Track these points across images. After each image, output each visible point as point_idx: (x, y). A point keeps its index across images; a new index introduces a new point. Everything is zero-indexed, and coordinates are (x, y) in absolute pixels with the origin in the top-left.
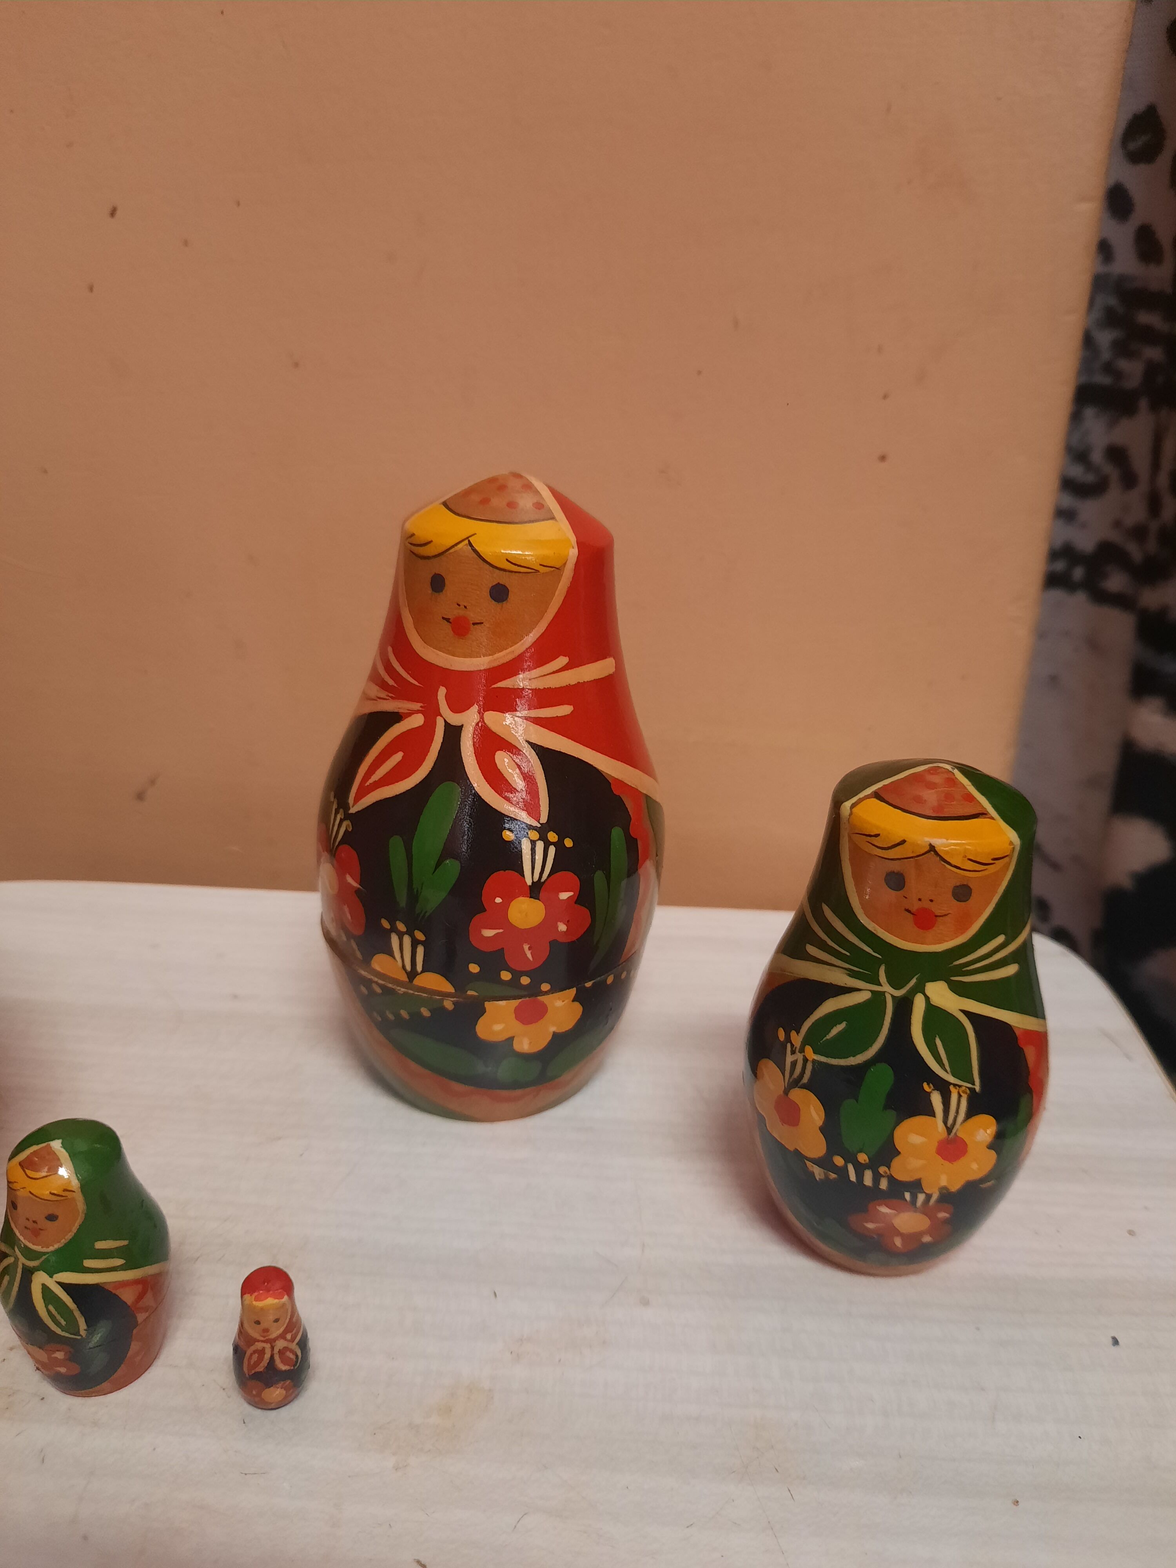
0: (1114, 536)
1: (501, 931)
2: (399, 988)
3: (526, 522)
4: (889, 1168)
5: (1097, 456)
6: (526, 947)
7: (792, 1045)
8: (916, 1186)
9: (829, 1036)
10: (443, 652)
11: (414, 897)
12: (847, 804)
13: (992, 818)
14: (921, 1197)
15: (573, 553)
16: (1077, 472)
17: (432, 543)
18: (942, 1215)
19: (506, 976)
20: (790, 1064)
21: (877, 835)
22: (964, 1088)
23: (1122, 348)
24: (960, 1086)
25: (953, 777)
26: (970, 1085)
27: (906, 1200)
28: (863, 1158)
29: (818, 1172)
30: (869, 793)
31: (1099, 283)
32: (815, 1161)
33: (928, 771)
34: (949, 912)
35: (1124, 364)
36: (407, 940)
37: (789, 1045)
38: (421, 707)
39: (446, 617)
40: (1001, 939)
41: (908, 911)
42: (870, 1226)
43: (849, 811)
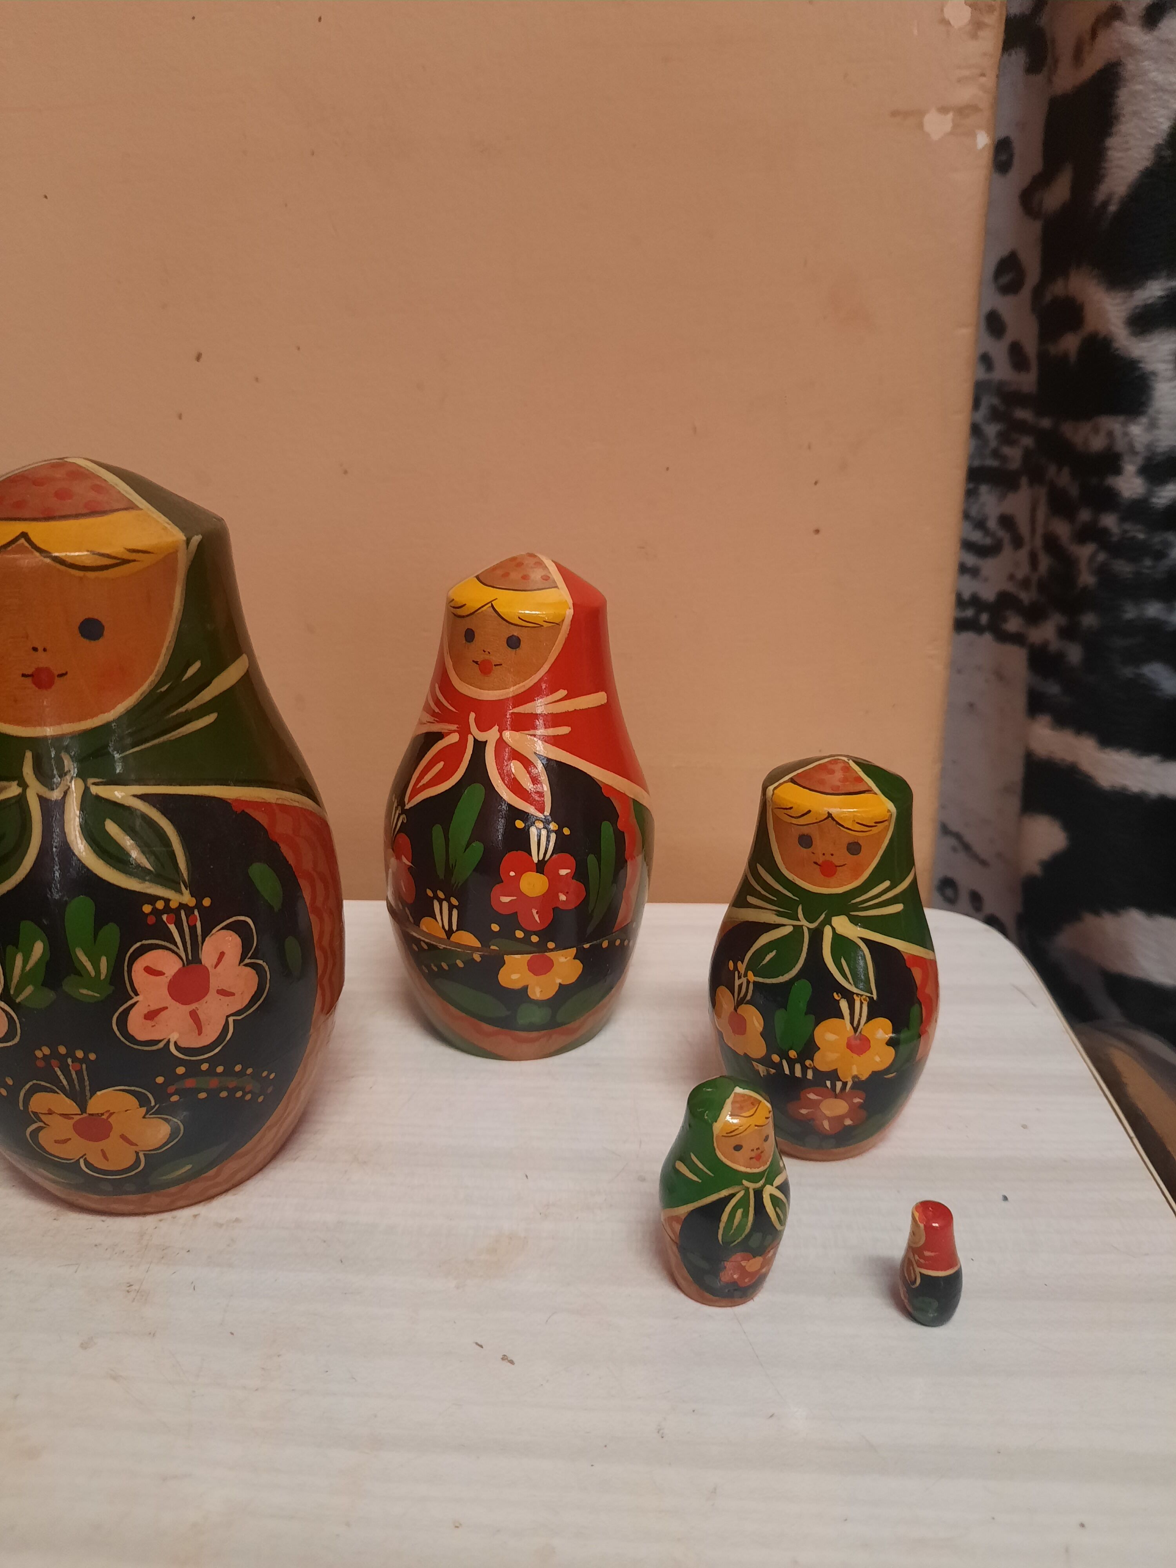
0: (1010, 587)
1: (515, 898)
2: (440, 945)
3: (535, 590)
4: (813, 1061)
5: (992, 524)
6: (534, 911)
7: (739, 972)
8: (833, 1075)
9: (765, 962)
10: (473, 686)
11: (449, 870)
12: (771, 788)
13: (875, 794)
14: (839, 1085)
15: (570, 612)
16: (976, 536)
17: (466, 606)
18: (857, 1100)
19: (519, 934)
20: (738, 987)
21: (791, 808)
22: (864, 997)
23: (1005, 438)
24: (862, 995)
25: (848, 766)
26: (869, 995)
27: (828, 1087)
28: (793, 1054)
29: (762, 1069)
30: (787, 779)
31: (980, 389)
32: (758, 1061)
33: (830, 762)
34: (846, 863)
35: (1007, 450)
36: (445, 905)
37: (736, 973)
38: (457, 727)
39: (475, 660)
40: (887, 884)
41: (816, 863)
42: (804, 1111)
43: (772, 792)
